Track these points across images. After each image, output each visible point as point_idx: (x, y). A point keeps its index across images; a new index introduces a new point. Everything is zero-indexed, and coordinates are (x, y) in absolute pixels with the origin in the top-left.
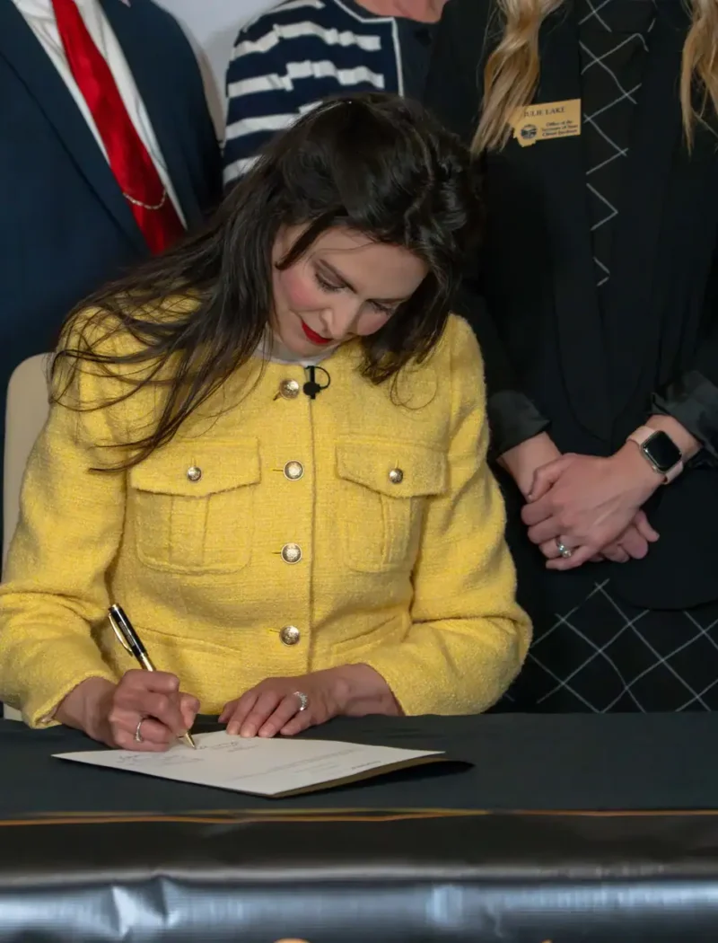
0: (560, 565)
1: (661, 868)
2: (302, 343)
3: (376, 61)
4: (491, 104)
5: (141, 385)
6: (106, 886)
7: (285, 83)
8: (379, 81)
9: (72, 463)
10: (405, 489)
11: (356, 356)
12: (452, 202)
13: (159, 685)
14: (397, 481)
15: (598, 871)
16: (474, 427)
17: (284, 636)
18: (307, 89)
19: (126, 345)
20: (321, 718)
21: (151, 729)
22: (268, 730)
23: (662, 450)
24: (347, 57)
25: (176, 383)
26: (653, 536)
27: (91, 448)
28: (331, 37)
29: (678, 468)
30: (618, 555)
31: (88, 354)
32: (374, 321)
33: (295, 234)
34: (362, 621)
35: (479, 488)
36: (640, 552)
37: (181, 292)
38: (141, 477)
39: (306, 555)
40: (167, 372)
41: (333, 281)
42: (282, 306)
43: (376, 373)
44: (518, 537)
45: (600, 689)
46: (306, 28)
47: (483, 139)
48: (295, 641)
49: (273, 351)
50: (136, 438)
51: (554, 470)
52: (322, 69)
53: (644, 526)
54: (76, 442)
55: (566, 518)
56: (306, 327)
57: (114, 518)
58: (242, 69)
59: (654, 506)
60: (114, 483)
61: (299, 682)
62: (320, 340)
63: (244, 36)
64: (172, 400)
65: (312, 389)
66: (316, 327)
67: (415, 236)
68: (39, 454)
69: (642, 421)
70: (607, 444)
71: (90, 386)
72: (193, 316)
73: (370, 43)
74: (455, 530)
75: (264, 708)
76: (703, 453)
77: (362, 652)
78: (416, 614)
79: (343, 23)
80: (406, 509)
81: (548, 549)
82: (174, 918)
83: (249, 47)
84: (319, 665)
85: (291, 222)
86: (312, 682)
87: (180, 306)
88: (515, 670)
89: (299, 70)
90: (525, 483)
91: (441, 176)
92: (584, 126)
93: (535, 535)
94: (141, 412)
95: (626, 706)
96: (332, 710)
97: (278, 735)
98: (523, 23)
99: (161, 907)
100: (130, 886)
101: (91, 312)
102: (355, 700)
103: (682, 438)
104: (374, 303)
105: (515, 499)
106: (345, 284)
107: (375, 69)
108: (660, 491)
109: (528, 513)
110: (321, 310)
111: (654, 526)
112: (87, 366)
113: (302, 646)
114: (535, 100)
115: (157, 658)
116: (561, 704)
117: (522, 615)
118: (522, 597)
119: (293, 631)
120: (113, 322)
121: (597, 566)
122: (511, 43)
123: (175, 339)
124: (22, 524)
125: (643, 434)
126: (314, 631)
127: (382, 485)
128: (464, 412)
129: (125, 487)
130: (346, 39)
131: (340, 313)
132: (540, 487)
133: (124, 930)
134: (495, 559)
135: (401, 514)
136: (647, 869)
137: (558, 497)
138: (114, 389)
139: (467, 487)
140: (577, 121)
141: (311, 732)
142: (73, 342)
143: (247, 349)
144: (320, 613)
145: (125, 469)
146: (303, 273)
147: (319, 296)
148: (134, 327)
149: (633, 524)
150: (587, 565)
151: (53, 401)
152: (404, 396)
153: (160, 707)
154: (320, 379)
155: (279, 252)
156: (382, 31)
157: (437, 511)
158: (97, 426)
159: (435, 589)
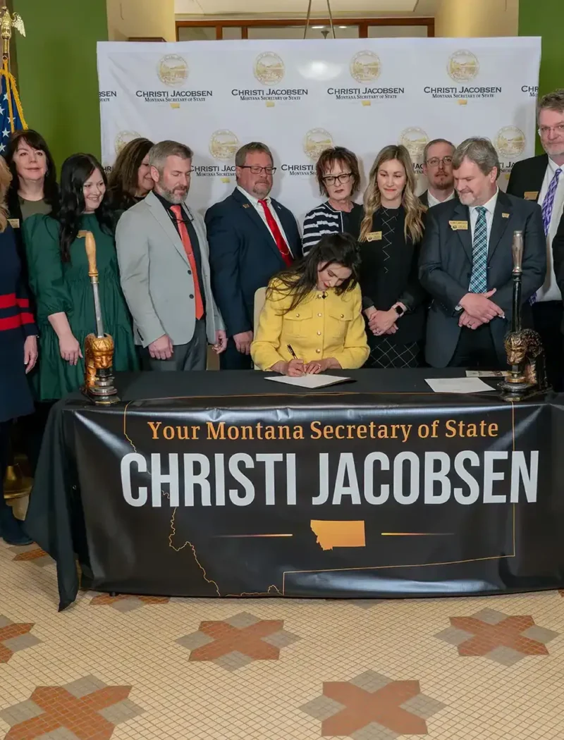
0: (377, 335)
1: (398, 406)
2: (323, 287)
3: (337, 221)
4: (362, 232)
5: (287, 295)
6: (276, 409)
7: (317, 226)
8: (337, 225)
9: (271, 313)
10: (344, 319)
11: (334, 290)
12: (359, 258)
13: (299, 362)
14: (342, 317)
15: (384, 406)
16: (359, 305)
17: (317, 351)
18: (322, 227)
19: (284, 286)
20: (324, 370)
21: (298, 371)
22: (312, 372)
23: (399, 310)
24: (331, 220)
25: (295, 295)
26: (397, 328)
27: (276, 310)
28: (327, 215)
29: (402, 314)
30: (389, 333)
31: (275, 288)
32: (340, 282)
33: (324, 264)
34: (333, 348)
35: (359, 320)
36: (394, 332)
37: (296, 274)
38: (286, 316)
39: (322, 334)
40: (293, 293)
41: (331, 274)
42: (319, 279)
43: (338, 294)
44: (368, 329)
45: (385, 362)
46: (321, 213)
47: (360, 239)
48: (319, 352)
49: (317, 289)
50: (285, 308)
51: (375, 314)
52: (325, 223)
53: (395, 326)
54: (272, 308)
55: (378, 325)
56: (325, 284)
57: (280, 325)
58: (306, 222)
59: (397, 322)
60: (281, 317)
61: (320, 362)
62: (328, 287)
63: (307, 215)
64: (294, 300)
65: (324, 297)
66: (327, 284)
67: (351, 265)
68: (263, 310)
69: (395, 303)
70: (387, 309)
71: (275, 295)
72: (298, 281)
73: (336, 217)
74: (354, 328)
75: (311, 367)
76: (408, 310)
77: (334, 355)
78: (345, 346)
79: (330, 212)
80: (344, 323)
81: (374, 331)
82: (290, 417)
83: (309, 218)
84: (324, 358)
85: (322, 260)
86: (322, 362)
87: (295, 278)
88: (367, 359)
89: (319, 223)
90: (369, 317)
91: (356, 251)
92: (383, 237)
93: (371, 328)
94: (288, 302)
95: (391, 366)
96: (326, 368)
97: (314, 373)
98: (369, 214)
99: (287, 414)
100: (280, 409)
101: (275, 279)
102: (332, 365)
103: (404, 308)
104: (340, 279)
105: (367, 320)
106: (335, 275)
107: (337, 223)
108: (398, 319)
109: (369, 324)
110: (329, 280)
111: (397, 326)
112: (274, 291)
113: (321, 354)
114: (372, 231)
115: (298, 356)
116: (378, 366)
117: (368, 347)
118: (368, 343)
119: (319, 350)
120: (281, 281)
121: (385, 335)
122: (367, 218)
123: (293, 285)
124: (259, 325)
125: (395, 306)
126: (323, 350)
127: (339, 318)
128: (357, 302)
129: (283, 318)
130: (330, 216)
131: (333, 282)
132: (372, 318)
133: (279, 419)
134: (363, 334)
135: (343, 325)
136: (394, 406)
137: (376, 320)
138: (281, 296)
139: (357, 319)
140: (381, 236)
141: (321, 373)
142: (271, 286)
143: (311, 288)
144: (325, 347)
145: (283, 315)
146: (325, 273)
147: (329, 278)
148: (285, 282)
149: (393, 326)
150: (382, 335)
151: (266, 299)
152: (344, 298)
153: (300, 367)
154: (326, 295)
155: (319, 267)
156: (338, 214)
157: (351, 323)
158: (277, 305)
159: (350, 341)
